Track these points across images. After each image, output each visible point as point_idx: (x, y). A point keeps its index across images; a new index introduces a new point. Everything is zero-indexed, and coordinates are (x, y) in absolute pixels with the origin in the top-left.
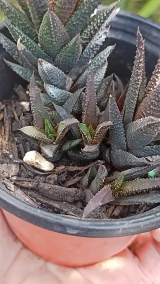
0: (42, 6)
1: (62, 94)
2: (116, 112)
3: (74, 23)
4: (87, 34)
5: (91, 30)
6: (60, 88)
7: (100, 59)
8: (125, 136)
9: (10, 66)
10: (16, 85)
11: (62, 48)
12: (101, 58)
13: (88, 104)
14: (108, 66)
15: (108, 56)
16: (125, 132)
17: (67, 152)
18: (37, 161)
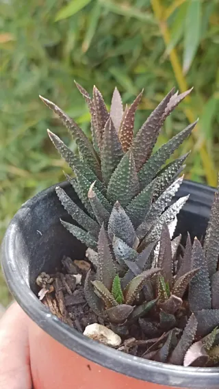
0: (118, 151)
1: (129, 252)
2: (201, 257)
3: (146, 173)
4: (158, 186)
5: (162, 181)
6: (128, 245)
7: (172, 211)
8: (211, 289)
9: (67, 227)
10: (64, 257)
11: (133, 198)
12: (174, 211)
13: (164, 258)
14: (178, 223)
15: (180, 208)
16: (210, 285)
17: (138, 320)
18: (102, 333)
